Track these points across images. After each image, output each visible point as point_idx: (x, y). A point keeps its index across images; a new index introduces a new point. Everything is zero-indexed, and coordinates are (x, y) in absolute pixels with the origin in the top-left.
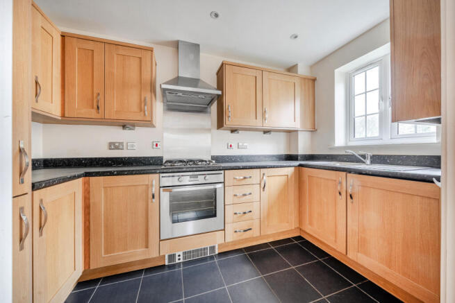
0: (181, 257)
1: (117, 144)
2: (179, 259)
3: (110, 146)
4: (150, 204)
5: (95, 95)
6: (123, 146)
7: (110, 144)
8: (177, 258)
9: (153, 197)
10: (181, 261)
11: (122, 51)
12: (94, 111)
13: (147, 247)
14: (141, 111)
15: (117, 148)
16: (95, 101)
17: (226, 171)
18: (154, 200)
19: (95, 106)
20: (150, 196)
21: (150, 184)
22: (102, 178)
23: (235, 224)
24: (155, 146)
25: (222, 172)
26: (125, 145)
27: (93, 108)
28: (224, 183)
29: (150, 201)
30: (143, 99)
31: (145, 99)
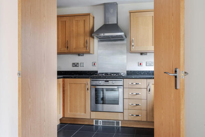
0: (101, 123)
1: (76, 64)
2: (100, 124)
3: (73, 65)
4: (86, 93)
5: (66, 41)
6: (78, 65)
7: (73, 64)
8: (99, 123)
9: (88, 89)
10: (101, 125)
11: (77, 19)
12: (66, 49)
13: (85, 113)
14: (85, 47)
15: (76, 66)
16: (66, 44)
17: (124, 79)
18: (88, 91)
19: (67, 47)
20: (87, 89)
21: (87, 83)
22: (68, 79)
23: (130, 110)
24: (93, 65)
25: (122, 79)
26: (79, 64)
27: (66, 48)
28: (123, 86)
29: (86, 91)
30: (86, 41)
31: (87, 41)
